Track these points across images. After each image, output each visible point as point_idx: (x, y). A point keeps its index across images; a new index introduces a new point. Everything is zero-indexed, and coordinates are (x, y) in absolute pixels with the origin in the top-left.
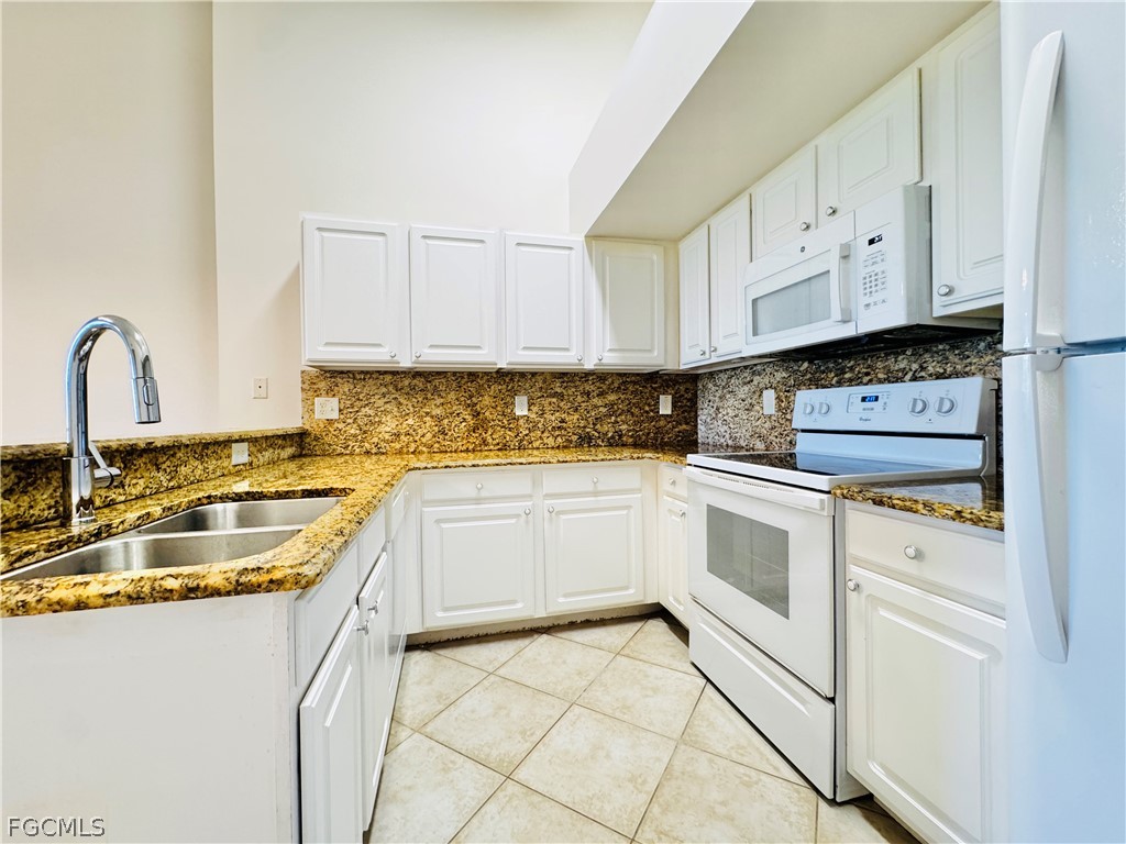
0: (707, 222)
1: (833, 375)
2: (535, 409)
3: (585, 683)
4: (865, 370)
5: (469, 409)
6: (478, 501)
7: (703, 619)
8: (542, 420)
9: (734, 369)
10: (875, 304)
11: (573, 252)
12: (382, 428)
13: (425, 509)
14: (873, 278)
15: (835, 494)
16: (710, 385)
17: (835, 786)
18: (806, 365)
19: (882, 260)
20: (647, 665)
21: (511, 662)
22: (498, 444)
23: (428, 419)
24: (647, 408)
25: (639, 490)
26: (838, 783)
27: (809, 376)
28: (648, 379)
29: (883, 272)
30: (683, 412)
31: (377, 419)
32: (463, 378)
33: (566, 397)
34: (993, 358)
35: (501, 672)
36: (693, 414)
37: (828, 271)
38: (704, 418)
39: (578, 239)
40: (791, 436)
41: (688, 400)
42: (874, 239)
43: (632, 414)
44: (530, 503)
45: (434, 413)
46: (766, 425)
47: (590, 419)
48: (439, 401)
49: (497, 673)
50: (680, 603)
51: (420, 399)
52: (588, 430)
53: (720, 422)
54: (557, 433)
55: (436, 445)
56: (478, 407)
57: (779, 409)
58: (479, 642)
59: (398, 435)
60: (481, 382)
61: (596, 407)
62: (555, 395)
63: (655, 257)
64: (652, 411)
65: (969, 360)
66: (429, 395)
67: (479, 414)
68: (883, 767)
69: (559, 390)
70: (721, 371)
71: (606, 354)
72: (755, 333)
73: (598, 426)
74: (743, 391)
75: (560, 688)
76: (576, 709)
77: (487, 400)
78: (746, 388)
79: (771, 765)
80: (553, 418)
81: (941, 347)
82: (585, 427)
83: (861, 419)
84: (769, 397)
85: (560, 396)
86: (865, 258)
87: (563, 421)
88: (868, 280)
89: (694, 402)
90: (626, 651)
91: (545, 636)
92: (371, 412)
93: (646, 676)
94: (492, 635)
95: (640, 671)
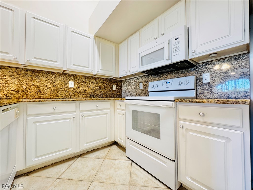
0: (128, 39)
1: (157, 78)
2: (76, 86)
3: (95, 172)
4: (165, 77)
5: (51, 84)
6: (53, 114)
7: (130, 143)
8: (79, 89)
9: (132, 78)
10: (177, 55)
11: (90, 39)
12: (10, 89)
13: (28, 118)
14: (176, 48)
15: (176, 101)
16: (125, 83)
17: (175, 186)
18: (151, 76)
19: (179, 44)
20: (114, 160)
21: (66, 171)
22: (63, 96)
23: (33, 86)
24: (109, 88)
25: (110, 109)
26: (176, 185)
27: (151, 79)
28: (110, 80)
29: (179, 47)
30: (118, 90)
31: (7, 85)
32: (49, 73)
33: (86, 83)
34: (195, 72)
35: (62, 177)
36: (121, 90)
37: (163, 48)
38: (123, 91)
39: (92, 36)
40: (147, 94)
41: (120, 87)
42: (176, 39)
43: (106, 89)
44: (75, 114)
45: (36, 84)
46: (140, 92)
47: (94, 90)
48: (38, 81)
49: (60, 178)
50: (122, 140)
51: (29, 79)
52: (93, 93)
53: (128, 92)
54: (83, 94)
55: (37, 96)
56: (55, 84)
57: (144, 87)
58: (53, 166)
59: (18, 92)
60: (57, 76)
61: (95, 86)
62: (83, 82)
63: (113, 47)
64: (111, 89)
65: (190, 73)
66: (34, 78)
67: (55, 86)
68: (190, 177)
69: (84, 81)
70: (128, 79)
71: (100, 71)
72: (142, 65)
73: (96, 92)
74: (134, 84)
75: (86, 177)
76: (94, 184)
77: (58, 82)
78: (135, 83)
79: (156, 184)
80: (82, 89)
81: (183, 70)
82: (92, 92)
83: (166, 88)
84: (141, 85)
85: (85, 83)
86: (174, 43)
87: (85, 90)
88: (175, 49)
89: (121, 87)
90: (107, 157)
91: (79, 158)
92: (3, 82)
93: (115, 164)
94: (58, 162)
95: (112, 163)
